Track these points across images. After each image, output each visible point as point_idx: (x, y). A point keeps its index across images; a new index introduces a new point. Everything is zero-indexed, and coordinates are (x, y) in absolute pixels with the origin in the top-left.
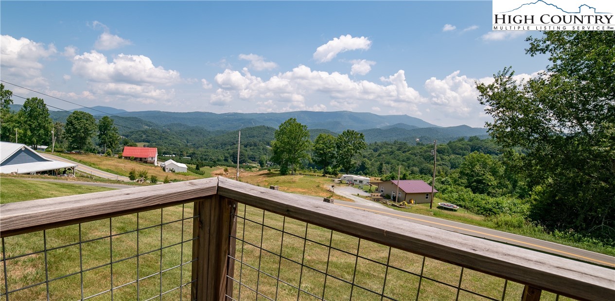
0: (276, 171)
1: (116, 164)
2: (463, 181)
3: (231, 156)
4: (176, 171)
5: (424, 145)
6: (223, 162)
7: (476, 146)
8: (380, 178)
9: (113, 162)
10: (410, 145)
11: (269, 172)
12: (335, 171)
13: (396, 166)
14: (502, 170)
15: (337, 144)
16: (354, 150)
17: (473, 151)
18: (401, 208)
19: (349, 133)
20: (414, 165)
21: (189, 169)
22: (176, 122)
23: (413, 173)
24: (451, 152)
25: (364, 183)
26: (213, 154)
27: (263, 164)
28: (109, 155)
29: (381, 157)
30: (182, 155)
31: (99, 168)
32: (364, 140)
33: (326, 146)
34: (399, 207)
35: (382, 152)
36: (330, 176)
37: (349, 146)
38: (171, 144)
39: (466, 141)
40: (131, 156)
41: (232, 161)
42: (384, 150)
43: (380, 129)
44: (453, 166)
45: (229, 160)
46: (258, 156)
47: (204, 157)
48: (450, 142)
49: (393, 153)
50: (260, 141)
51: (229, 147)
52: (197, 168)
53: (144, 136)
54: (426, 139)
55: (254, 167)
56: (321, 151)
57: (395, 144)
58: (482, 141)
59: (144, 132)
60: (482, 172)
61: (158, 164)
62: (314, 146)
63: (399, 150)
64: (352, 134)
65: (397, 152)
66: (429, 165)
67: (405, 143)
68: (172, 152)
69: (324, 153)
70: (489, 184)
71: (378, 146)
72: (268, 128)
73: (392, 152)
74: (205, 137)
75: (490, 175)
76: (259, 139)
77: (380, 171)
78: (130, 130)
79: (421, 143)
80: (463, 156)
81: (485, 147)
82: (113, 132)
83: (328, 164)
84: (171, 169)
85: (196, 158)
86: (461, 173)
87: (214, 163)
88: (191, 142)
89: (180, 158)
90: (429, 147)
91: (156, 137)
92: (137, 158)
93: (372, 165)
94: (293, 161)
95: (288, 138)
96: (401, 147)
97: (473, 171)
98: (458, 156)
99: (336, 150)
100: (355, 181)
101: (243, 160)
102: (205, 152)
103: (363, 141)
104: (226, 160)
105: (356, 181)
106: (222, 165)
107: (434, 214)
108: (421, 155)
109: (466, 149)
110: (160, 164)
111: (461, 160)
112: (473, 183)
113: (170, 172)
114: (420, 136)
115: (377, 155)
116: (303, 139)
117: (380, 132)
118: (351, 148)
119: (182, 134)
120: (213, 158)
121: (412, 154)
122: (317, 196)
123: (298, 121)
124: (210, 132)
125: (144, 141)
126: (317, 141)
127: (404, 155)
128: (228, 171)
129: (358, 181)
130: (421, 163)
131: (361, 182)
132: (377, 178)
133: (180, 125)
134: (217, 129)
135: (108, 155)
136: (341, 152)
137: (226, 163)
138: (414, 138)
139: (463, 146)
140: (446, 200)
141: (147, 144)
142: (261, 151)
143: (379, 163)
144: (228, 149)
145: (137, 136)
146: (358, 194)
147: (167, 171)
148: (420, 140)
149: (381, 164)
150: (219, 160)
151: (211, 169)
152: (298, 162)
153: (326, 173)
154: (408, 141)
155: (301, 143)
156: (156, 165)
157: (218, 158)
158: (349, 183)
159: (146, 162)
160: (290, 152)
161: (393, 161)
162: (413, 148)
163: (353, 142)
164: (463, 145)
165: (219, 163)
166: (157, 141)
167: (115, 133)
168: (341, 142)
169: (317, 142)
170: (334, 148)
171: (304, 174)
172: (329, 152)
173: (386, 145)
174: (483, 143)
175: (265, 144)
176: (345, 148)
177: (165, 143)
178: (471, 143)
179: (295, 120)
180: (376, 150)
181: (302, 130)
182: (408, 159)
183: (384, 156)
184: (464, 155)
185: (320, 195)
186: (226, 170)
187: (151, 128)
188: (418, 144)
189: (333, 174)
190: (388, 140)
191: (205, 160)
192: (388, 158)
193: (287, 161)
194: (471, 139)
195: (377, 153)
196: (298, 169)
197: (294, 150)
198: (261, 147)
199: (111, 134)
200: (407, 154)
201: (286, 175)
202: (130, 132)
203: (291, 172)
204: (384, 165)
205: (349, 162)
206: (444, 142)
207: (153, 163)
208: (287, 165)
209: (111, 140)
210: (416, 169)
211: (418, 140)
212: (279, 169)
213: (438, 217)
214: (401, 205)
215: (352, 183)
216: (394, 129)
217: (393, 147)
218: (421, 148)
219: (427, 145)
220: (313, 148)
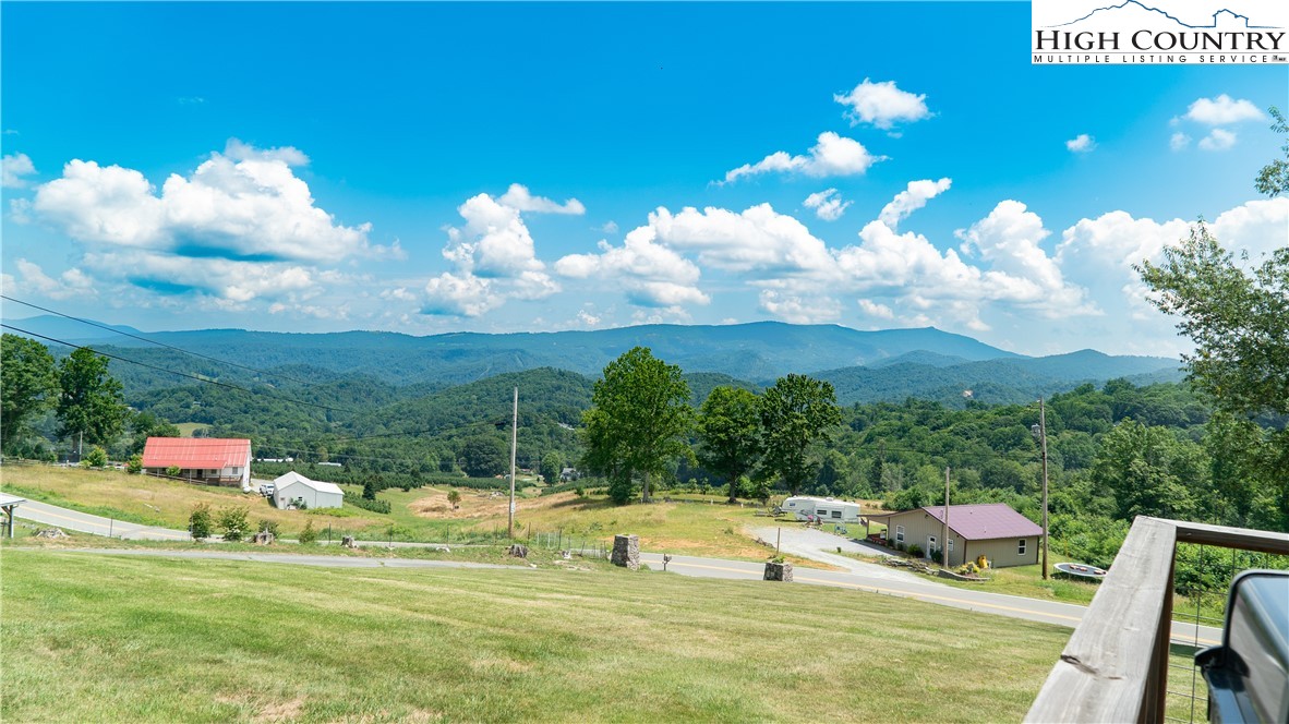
0: (598, 493)
1: (123, 490)
2: (1103, 501)
3: (459, 456)
4: (310, 506)
5: (986, 408)
6: (438, 475)
7: (1125, 406)
8: (880, 503)
9: (112, 483)
10: (950, 410)
11: (576, 497)
12: (760, 486)
13: (918, 466)
14: (1204, 468)
15: (762, 413)
16: (808, 427)
17: (1120, 419)
18: (965, 580)
19: (794, 385)
20: (965, 464)
21: (347, 497)
22: (293, 362)
23: (963, 484)
24: (1061, 424)
25: (846, 516)
26: (406, 451)
27: (554, 474)
28: (97, 463)
29: (873, 445)
30: (314, 457)
31: (75, 507)
32: (834, 400)
33: (735, 421)
34: (960, 579)
35: (877, 430)
36: (747, 501)
37: (797, 418)
38: (279, 426)
39: (1099, 391)
40: (170, 466)
41: (463, 469)
42: (881, 425)
43: (865, 369)
44: (1071, 462)
45: (455, 467)
46: (538, 454)
47: (381, 461)
48: (1056, 398)
49: (905, 432)
50: (540, 410)
51: (454, 432)
52: (369, 494)
53: (195, 406)
54: (990, 392)
55: (527, 485)
56: (722, 435)
57: (909, 406)
58: (1140, 390)
59: (195, 393)
60: (1155, 476)
61: (251, 485)
62: (702, 422)
63: (920, 423)
64: (802, 385)
65: (917, 430)
66: (1006, 462)
67: (934, 405)
68: (285, 450)
69: (730, 439)
70: (1176, 507)
71: (863, 413)
72: (562, 374)
73: (903, 431)
74: (382, 405)
75: (1176, 482)
76: (537, 404)
77: (877, 485)
78: (151, 388)
79: (976, 401)
80: (1093, 434)
81: (1151, 405)
82: (106, 394)
83: (742, 469)
84: (296, 499)
85: (358, 464)
86: (1096, 478)
87: (414, 479)
88: (341, 420)
89: (312, 467)
90: (1000, 414)
91: (232, 405)
92: (188, 471)
93: (852, 465)
94: (646, 463)
95: (632, 402)
96: (928, 415)
97: (1129, 474)
98: (1080, 434)
99: (762, 429)
100: (820, 512)
101: (496, 466)
102: (384, 446)
103: (831, 403)
104: (445, 467)
105: (824, 512)
106: (435, 483)
107: (1056, 594)
108: (982, 434)
109: (1099, 415)
110: (259, 485)
111: (1090, 444)
112: (1132, 504)
113: (292, 508)
114: (975, 383)
115: (863, 439)
116: (672, 402)
117: (864, 376)
118: (800, 421)
119: (312, 397)
120: (409, 462)
121: (957, 434)
122: (736, 558)
123: (655, 356)
124: (394, 388)
125: (194, 418)
126: (710, 408)
127: (936, 435)
128: (459, 499)
129: (829, 514)
130: (983, 457)
131: (837, 514)
132: (872, 503)
133: (308, 370)
134: (416, 378)
135: (95, 464)
136: (774, 435)
137: (446, 476)
138: (957, 389)
139: (1093, 407)
140: (1070, 556)
141: (204, 427)
142: (546, 438)
143: (870, 461)
144: (450, 437)
145: (172, 405)
146: (839, 550)
147: (281, 505)
148: (976, 395)
149: (878, 464)
150: (425, 469)
151: (406, 493)
152: (659, 468)
153: (736, 494)
154: (943, 399)
155: (666, 415)
156: (247, 489)
157: (424, 462)
158: (804, 518)
159: (216, 482)
160: (636, 440)
161: (907, 454)
162: (959, 417)
163: (806, 406)
164: (1091, 403)
165: (428, 476)
166: (237, 417)
167: (113, 399)
168: (774, 408)
169: (709, 410)
170: (755, 422)
171: (676, 500)
172: (744, 435)
173: (884, 412)
174: (1144, 398)
175: (554, 419)
176: (784, 423)
177: (263, 423)
178: (1112, 398)
179: (646, 351)
180: (858, 426)
181: (666, 380)
182: (948, 446)
183: (882, 440)
184: (1095, 430)
185: (743, 554)
186: (454, 498)
187: (215, 380)
188: (971, 405)
189: (754, 497)
190: (887, 398)
191: (383, 469)
192: (893, 445)
193: (628, 465)
194: (1111, 388)
195: (863, 434)
196: (658, 486)
197: (650, 434)
198: (545, 428)
199: (99, 402)
200: (944, 432)
201: (629, 503)
202: (151, 394)
203: (640, 495)
204: (884, 465)
205: (797, 462)
206: (1039, 396)
207: (236, 484)
208: (629, 475)
209: (100, 418)
210: (973, 474)
211: (969, 393)
212: (606, 489)
213: (1066, 600)
214: (963, 573)
215: (814, 520)
216: (900, 369)
217: (905, 416)
218: (979, 417)
219: (994, 406)
220: (701, 427)
